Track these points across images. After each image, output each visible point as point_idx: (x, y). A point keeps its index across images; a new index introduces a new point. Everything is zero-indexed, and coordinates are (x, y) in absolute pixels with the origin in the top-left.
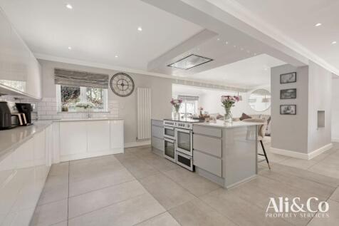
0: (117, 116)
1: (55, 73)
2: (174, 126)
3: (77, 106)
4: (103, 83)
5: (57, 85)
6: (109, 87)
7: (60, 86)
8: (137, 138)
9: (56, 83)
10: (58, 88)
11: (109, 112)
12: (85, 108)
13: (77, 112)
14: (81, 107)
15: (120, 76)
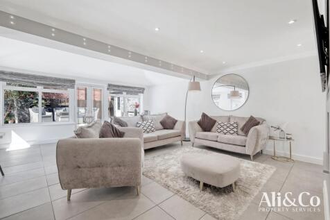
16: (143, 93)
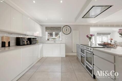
0: (64, 42)
1: (46, 28)
2: (84, 48)
3: (52, 39)
4: (59, 30)
5: (46, 32)
6: (62, 31)
7: (47, 32)
8: (72, 52)
9: (46, 31)
10: (47, 33)
11: (61, 41)
12: (54, 39)
13: (52, 41)
14: (53, 39)
15: (65, 27)
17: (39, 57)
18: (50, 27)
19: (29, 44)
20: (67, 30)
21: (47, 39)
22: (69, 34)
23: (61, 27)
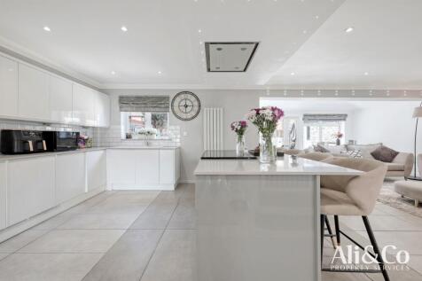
1: (120, 100)
4: (163, 106)
5: (122, 113)
6: (170, 109)
9: (120, 111)
11: (170, 140)
13: (139, 140)
14: (142, 133)
15: (182, 96)
16: (344, 120)
17: (86, 191)
18: (132, 97)
19: (45, 149)
20: (186, 106)
21: (123, 136)
22: (193, 118)
23: (168, 97)
